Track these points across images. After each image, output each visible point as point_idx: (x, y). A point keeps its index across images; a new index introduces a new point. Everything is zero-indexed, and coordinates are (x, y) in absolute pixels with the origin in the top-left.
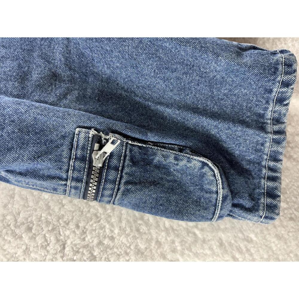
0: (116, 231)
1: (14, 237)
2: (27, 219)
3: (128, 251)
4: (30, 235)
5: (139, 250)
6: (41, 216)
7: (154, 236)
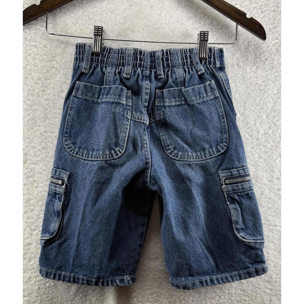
0: (40, 189)
1: (41, 142)
2: (49, 147)
3: (30, 195)
4: (41, 149)
5: (30, 200)
6: (50, 153)
7: (36, 208)
